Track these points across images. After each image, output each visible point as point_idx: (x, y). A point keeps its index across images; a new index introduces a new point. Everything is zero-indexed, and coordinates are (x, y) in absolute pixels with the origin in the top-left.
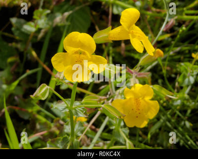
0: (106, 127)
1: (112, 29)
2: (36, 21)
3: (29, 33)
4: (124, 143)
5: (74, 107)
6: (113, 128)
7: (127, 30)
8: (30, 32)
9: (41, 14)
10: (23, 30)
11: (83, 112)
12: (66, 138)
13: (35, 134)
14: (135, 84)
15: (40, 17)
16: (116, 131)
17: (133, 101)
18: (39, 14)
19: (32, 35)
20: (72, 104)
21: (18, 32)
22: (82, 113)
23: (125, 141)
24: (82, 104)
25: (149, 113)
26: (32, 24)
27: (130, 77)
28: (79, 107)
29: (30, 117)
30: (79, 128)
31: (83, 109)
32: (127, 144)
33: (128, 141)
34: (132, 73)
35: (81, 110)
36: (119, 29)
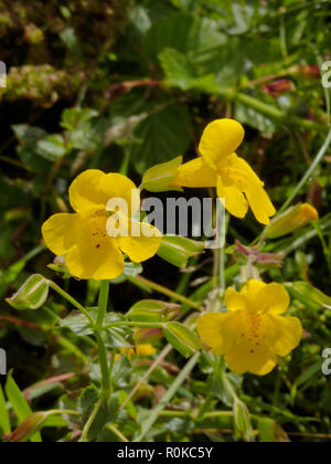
0: (196, 369)
1: (184, 161)
2: (67, 133)
3: (52, 159)
4: (229, 404)
5: (104, 325)
6: (209, 370)
7: (213, 166)
8: (55, 157)
9: (78, 117)
10: (39, 152)
11: (123, 336)
12: (93, 390)
13: (48, 378)
14: (249, 279)
15: (75, 125)
16: (214, 378)
17: (244, 317)
18: (73, 118)
19: (58, 163)
20: (100, 319)
21: (29, 155)
22: (121, 338)
23: (232, 401)
24: (123, 319)
25: (279, 344)
26: (59, 138)
27: (243, 261)
28: (117, 326)
29: (46, 342)
30: (122, 371)
31: (124, 329)
32: (236, 408)
33: (237, 400)
34: (247, 254)
35: (120, 333)
36: (199, 164)
